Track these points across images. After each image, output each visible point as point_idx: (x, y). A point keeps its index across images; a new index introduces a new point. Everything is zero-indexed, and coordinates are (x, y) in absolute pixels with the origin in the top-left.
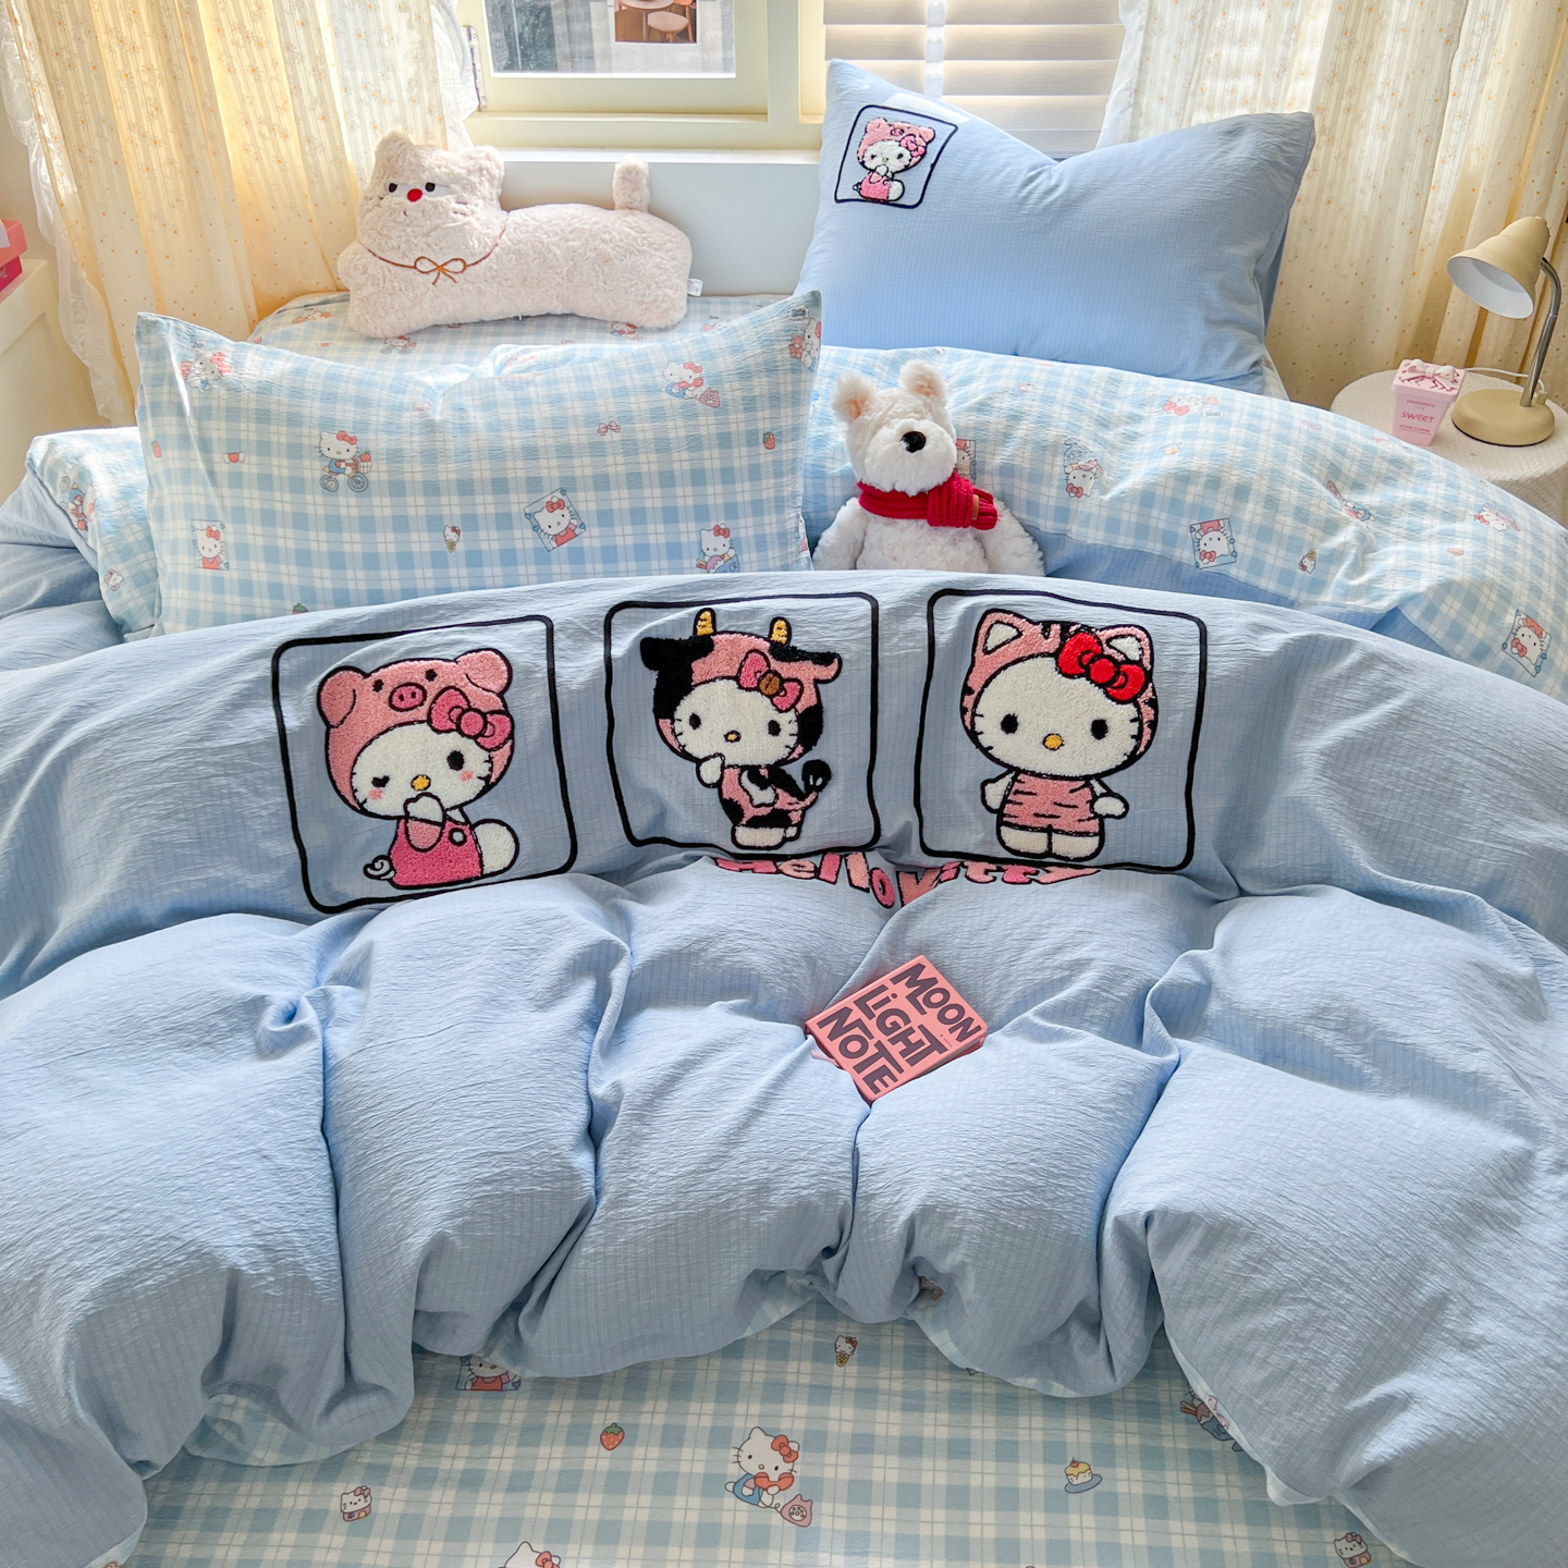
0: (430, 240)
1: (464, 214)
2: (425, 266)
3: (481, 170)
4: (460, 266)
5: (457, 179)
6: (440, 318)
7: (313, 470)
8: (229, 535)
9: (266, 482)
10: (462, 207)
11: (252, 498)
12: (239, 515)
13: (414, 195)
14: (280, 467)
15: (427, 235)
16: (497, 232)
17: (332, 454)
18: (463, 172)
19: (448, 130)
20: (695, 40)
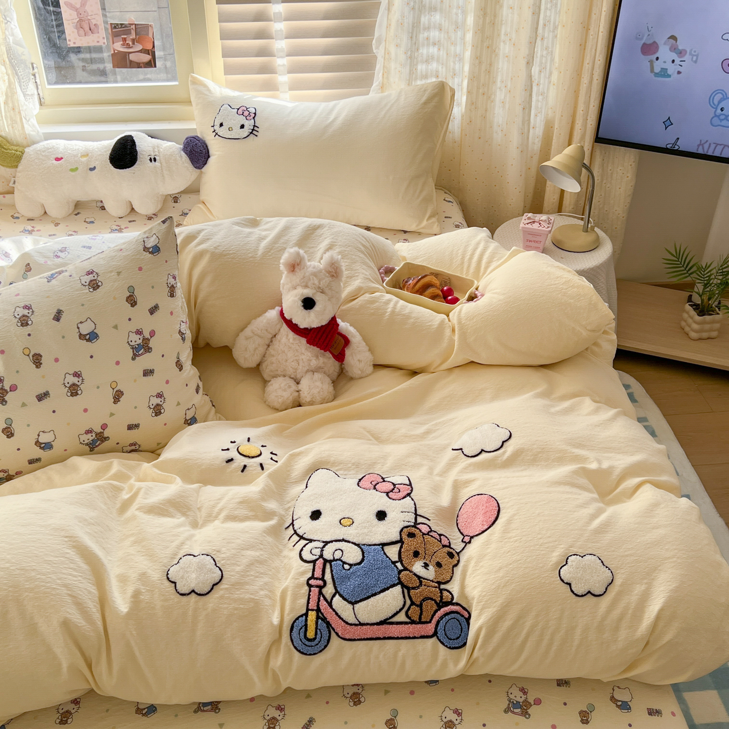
20: (155, 66)
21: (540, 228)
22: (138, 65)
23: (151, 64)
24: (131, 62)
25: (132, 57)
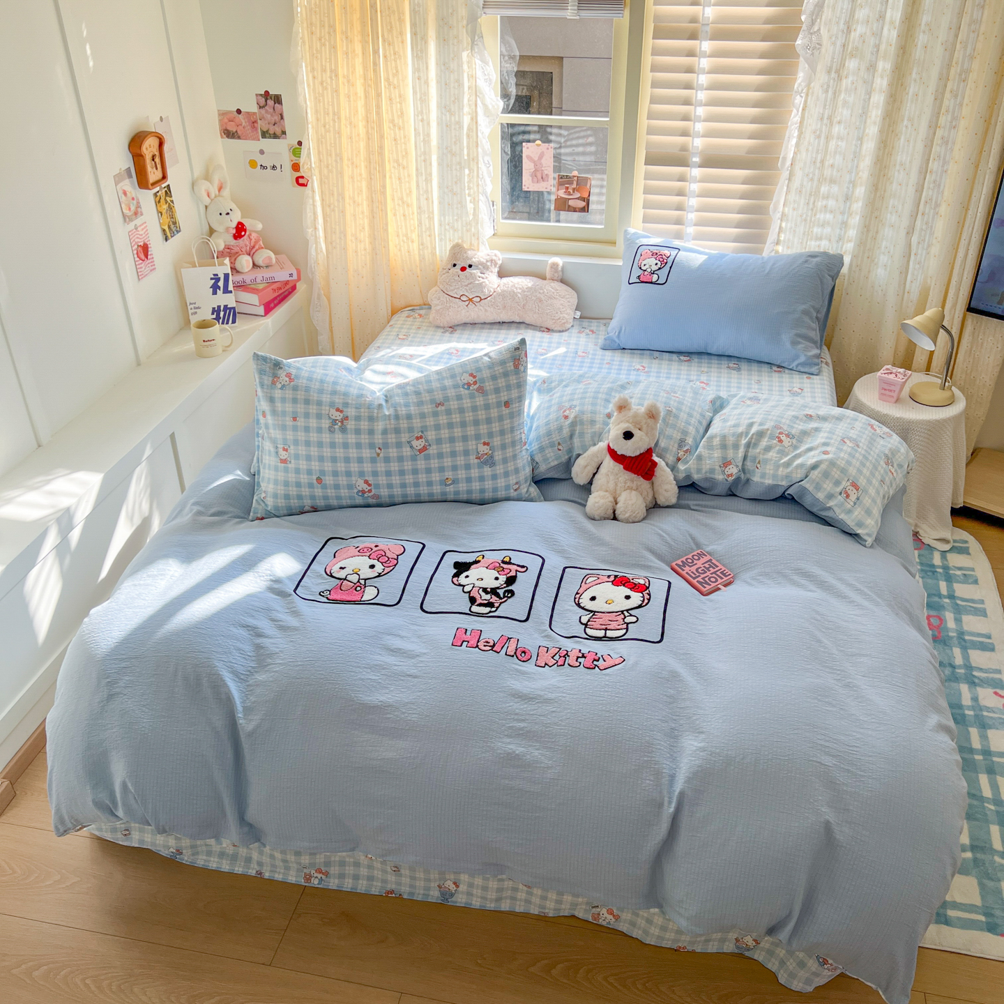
0: (467, 288)
1: (483, 278)
2: (464, 298)
3: (492, 260)
4: (478, 299)
5: (482, 264)
6: (468, 320)
7: (326, 424)
8: (292, 450)
9: (307, 429)
10: (483, 275)
11: (301, 436)
12: (296, 442)
13: (463, 269)
14: (313, 423)
15: (467, 286)
16: (496, 286)
17: (333, 417)
18: (485, 261)
19: (480, 243)
20: (588, 212)
21: (896, 379)
22: (575, 210)
23: (585, 209)
24: (569, 206)
25: (571, 203)
